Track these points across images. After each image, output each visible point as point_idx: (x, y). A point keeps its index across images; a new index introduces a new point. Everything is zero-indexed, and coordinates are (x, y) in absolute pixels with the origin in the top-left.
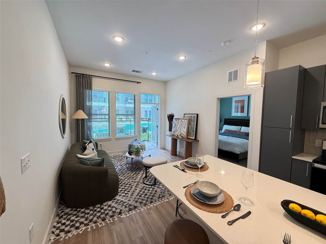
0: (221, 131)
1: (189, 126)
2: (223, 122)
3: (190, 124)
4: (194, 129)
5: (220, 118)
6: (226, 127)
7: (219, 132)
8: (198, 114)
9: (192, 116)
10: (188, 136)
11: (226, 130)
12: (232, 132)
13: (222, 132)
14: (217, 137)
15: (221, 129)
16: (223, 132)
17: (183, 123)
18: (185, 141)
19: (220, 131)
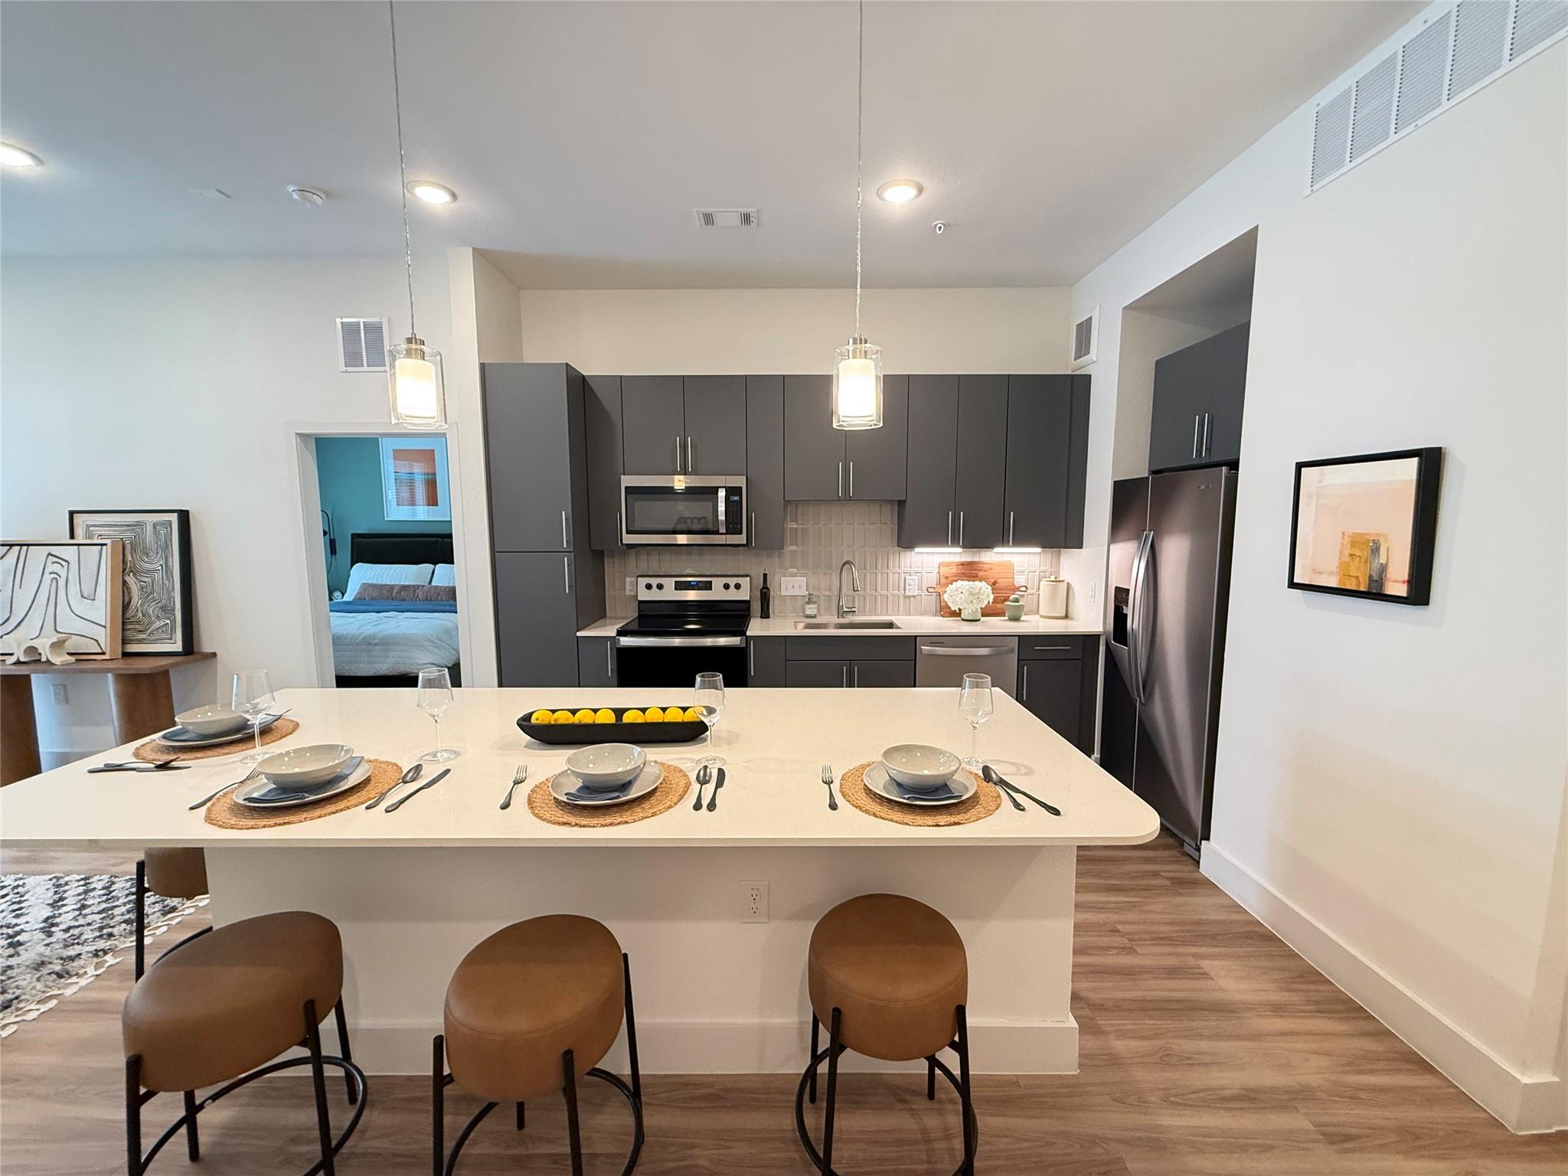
0: (343, 595)
1: (124, 582)
2: (345, 550)
3: (135, 572)
4: (171, 598)
5: (325, 533)
6: (363, 575)
7: (331, 599)
8: (187, 512)
9: (138, 524)
10: (125, 642)
11: (366, 587)
12: (397, 593)
13: (347, 598)
14: (319, 624)
15: (336, 585)
16: (355, 599)
17: (74, 566)
18: (110, 676)
19: (337, 594)
